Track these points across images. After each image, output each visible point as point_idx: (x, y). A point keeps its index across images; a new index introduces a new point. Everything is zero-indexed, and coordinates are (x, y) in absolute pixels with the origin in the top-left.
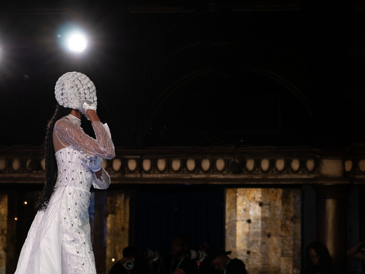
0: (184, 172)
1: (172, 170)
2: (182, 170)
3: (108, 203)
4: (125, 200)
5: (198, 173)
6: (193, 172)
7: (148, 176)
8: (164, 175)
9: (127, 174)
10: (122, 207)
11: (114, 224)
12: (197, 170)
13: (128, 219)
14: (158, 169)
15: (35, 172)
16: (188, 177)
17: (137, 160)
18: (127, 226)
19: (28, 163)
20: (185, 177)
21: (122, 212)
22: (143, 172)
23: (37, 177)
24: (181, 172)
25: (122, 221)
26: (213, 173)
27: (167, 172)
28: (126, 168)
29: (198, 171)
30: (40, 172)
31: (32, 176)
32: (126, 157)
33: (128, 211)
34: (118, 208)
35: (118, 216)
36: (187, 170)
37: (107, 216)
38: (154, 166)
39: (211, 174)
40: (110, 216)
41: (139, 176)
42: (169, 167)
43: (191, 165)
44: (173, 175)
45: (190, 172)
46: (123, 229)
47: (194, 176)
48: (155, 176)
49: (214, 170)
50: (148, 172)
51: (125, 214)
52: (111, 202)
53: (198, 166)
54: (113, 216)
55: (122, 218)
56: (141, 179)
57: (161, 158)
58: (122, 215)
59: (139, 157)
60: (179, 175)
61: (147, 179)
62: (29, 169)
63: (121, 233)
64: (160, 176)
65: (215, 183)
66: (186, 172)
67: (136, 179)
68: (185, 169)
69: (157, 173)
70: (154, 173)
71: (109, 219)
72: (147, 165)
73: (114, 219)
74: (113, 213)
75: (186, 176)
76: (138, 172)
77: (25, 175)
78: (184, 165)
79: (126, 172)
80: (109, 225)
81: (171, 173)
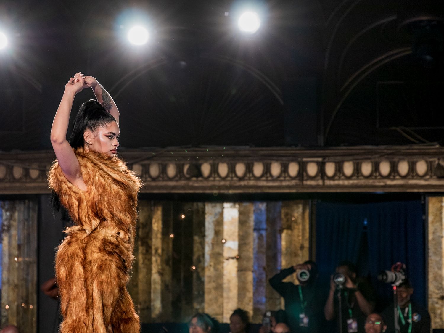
0: (376, 177)
1: (362, 175)
2: (374, 174)
3: (283, 216)
4: (303, 212)
5: (394, 179)
6: (388, 177)
7: (332, 183)
8: (351, 182)
9: (307, 180)
10: (300, 221)
11: (290, 242)
12: (393, 174)
13: (307, 235)
14: (344, 175)
15: (194, 179)
16: (382, 184)
17: (317, 163)
18: (307, 244)
19: (186, 168)
20: (377, 184)
21: (300, 226)
22: (326, 178)
23: (196, 185)
24: (373, 177)
25: (300, 238)
26: (413, 178)
27: (355, 178)
28: (305, 174)
29: (394, 176)
30: (200, 179)
31: (191, 183)
32: (305, 159)
33: (307, 226)
34: (296, 221)
35: (296, 232)
36: (380, 175)
37: (281, 231)
38: (339, 170)
39: (410, 179)
40: (285, 231)
41: (320, 182)
42: (357, 171)
43: (385, 168)
44: (362, 182)
45: (383, 177)
46: (302, 247)
47: (389, 182)
48: (341, 182)
49: (414, 174)
50: (332, 178)
51: (304, 230)
52: (287, 214)
53: (394, 170)
54: (290, 232)
55: (300, 234)
56: (324, 186)
57: (348, 161)
58: (301, 231)
59: (320, 159)
60: (370, 182)
61: (330, 187)
62: (188, 176)
63: (300, 252)
64: (346, 182)
65: (416, 191)
66: (379, 177)
67: (317, 186)
68: (377, 174)
69: (343, 179)
70: (339, 179)
71: (284, 235)
72: (330, 169)
73: (290, 236)
74: (289, 228)
75: (379, 182)
76: (319, 178)
77: (182, 183)
78: (376, 168)
79: (305, 178)
80: (283, 243)
81: (360, 179)
